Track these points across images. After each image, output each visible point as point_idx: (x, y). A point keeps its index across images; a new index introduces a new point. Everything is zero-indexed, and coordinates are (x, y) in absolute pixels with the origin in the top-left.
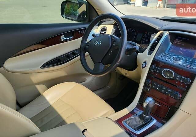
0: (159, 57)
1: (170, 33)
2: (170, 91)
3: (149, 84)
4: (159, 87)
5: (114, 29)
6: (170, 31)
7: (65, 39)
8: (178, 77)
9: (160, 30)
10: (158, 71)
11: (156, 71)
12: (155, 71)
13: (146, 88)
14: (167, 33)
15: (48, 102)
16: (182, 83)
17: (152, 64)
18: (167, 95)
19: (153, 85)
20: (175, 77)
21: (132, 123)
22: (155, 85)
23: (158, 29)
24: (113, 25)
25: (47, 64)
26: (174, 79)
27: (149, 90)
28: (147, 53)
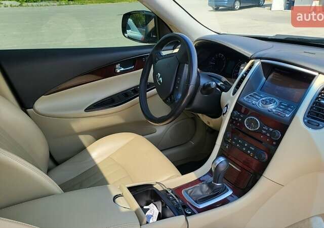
0: (245, 98)
1: (262, 63)
2: (253, 149)
3: (229, 139)
4: (239, 143)
7: (122, 69)
9: (252, 57)
10: (240, 120)
12: (237, 119)
13: (225, 144)
14: (259, 62)
15: (93, 160)
16: (270, 138)
17: (234, 110)
18: (249, 154)
19: (233, 140)
20: (261, 128)
21: (195, 192)
22: (235, 141)
23: (249, 56)
25: (94, 106)
26: (259, 132)
27: (227, 147)
28: (232, 92)
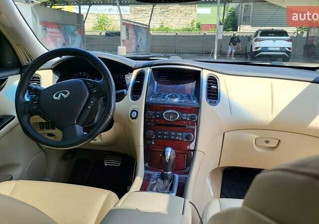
0: (151, 99)
1: (152, 69)
2: (180, 134)
4: (166, 135)
5: (57, 76)
6: (152, 67)
8: (184, 116)
9: (136, 67)
10: (158, 116)
11: (156, 116)
12: (154, 117)
13: (149, 142)
14: (149, 70)
16: (190, 121)
18: (178, 140)
19: (157, 135)
20: (181, 116)
22: (160, 134)
23: (133, 67)
24: (51, 69)
26: (181, 120)
27: (153, 143)
28: (130, 99)
